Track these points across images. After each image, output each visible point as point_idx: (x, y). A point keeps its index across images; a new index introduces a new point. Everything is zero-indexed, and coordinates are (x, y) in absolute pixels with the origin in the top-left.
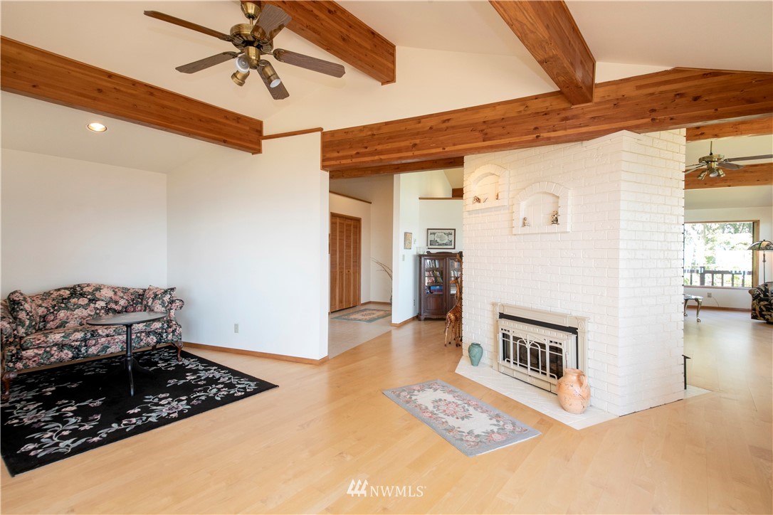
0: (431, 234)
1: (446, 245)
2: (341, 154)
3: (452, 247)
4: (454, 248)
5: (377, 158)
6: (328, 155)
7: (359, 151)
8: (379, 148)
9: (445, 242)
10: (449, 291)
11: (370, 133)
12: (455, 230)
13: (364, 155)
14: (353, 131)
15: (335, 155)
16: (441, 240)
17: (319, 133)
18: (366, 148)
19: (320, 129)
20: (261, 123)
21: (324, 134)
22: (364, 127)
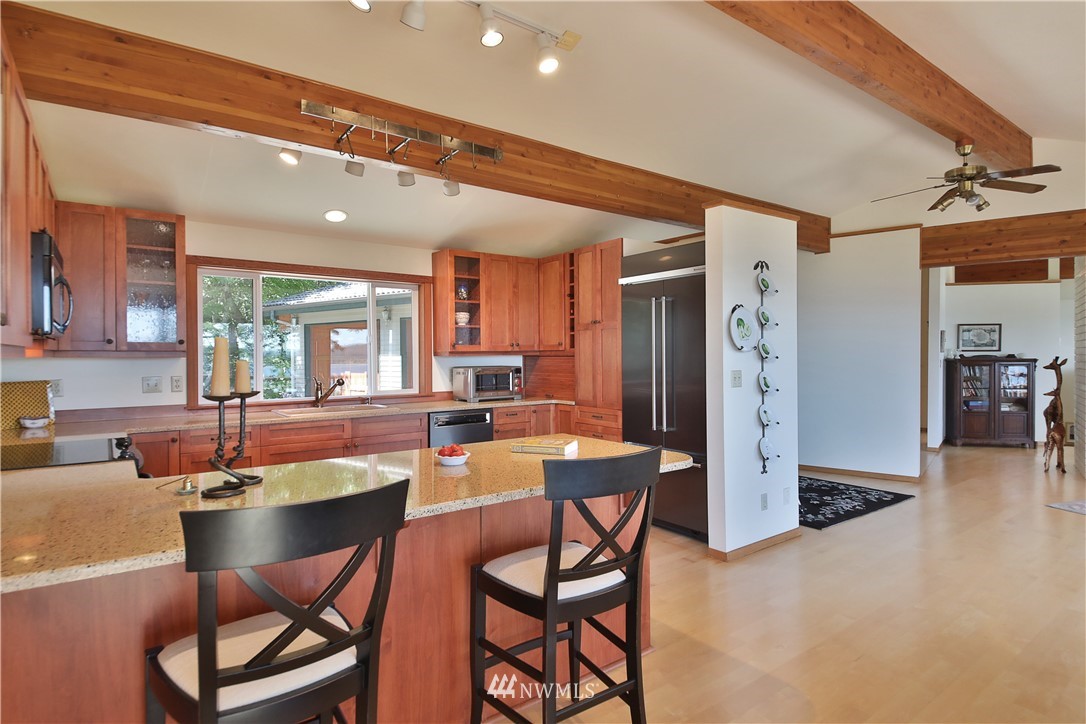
0: (964, 331)
1: (986, 345)
2: (950, 251)
3: (996, 348)
4: (999, 350)
5: (1005, 255)
6: (930, 253)
7: (978, 247)
8: (1009, 244)
9: (985, 342)
10: (1000, 407)
11: (995, 228)
12: (1000, 325)
13: (986, 252)
14: (968, 227)
15: (943, 252)
16: (979, 339)
17: (917, 231)
18: (990, 244)
19: (920, 225)
20: (829, 220)
21: (924, 231)
22: (986, 222)
